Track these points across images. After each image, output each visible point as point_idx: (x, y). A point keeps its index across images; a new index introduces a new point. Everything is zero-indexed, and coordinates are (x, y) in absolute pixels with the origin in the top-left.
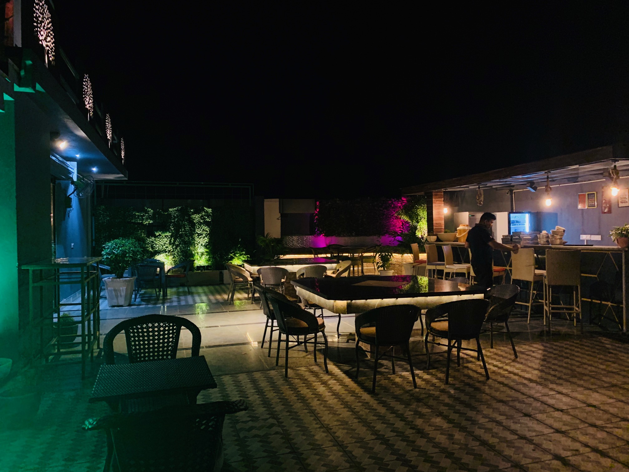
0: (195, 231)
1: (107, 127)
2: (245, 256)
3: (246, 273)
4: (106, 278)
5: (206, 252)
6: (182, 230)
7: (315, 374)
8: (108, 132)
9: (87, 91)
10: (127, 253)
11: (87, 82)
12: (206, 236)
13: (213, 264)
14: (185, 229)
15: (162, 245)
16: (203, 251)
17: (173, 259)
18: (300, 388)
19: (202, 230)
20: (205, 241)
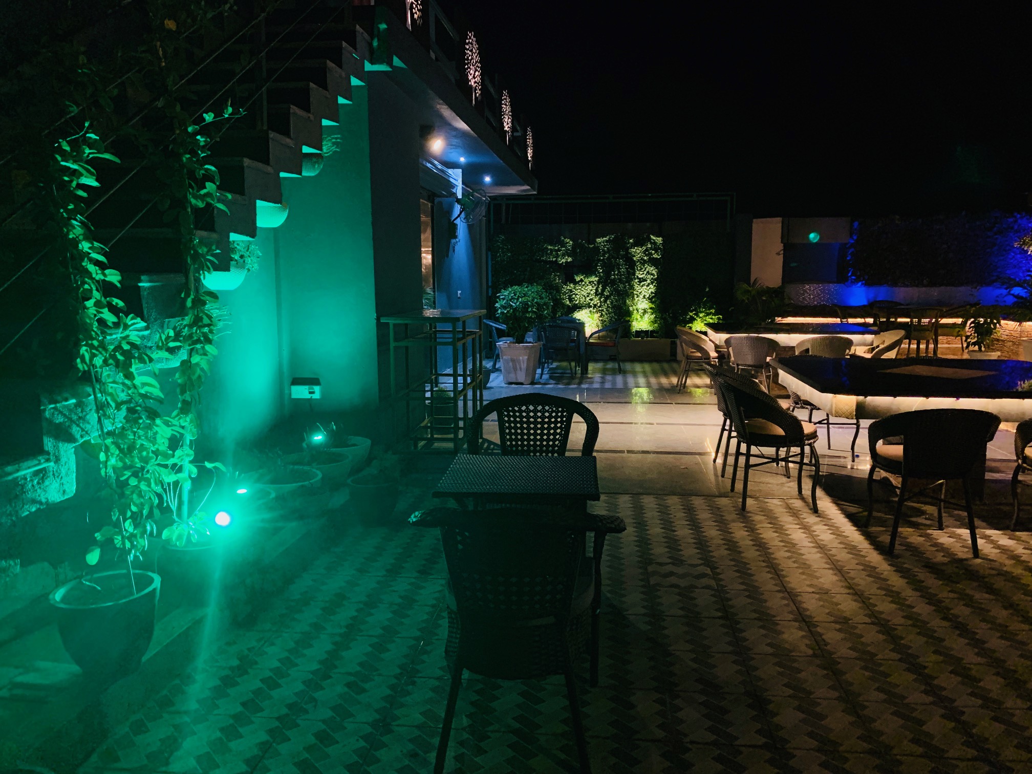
0: (634, 274)
1: (503, 112)
2: (713, 317)
3: (707, 345)
4: (501, 344)
5: (651, 308)
6: (614, 272)
7: (794, 513)
8: (506, 120)
9: (472, 59)
10: (529, 307)
11: (472, 44)
12: (652, 283)
13: (661, 327)
14: (619, 272)
15: (584, 296)
16: (646, 307)
17: (601, 319)
18: (762, 529)
19: (645, 272)
20: (650, 291)
